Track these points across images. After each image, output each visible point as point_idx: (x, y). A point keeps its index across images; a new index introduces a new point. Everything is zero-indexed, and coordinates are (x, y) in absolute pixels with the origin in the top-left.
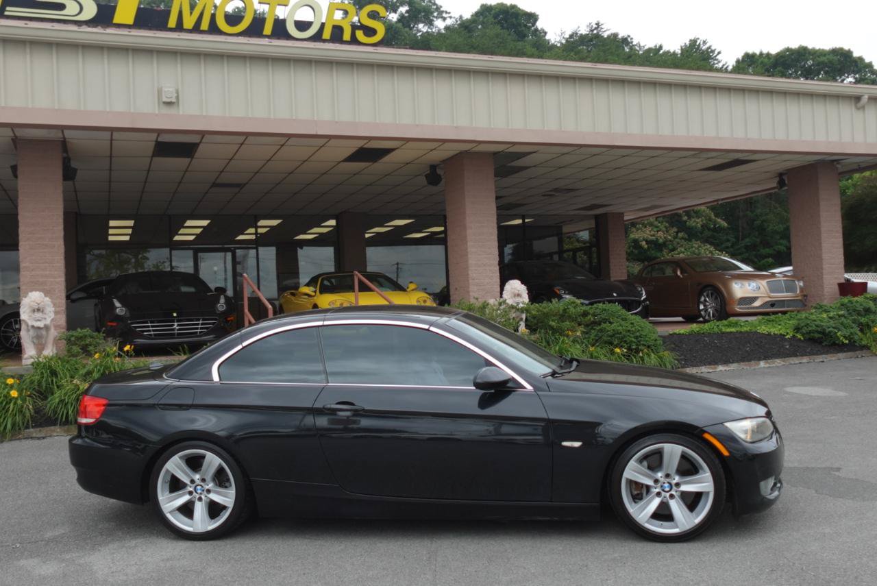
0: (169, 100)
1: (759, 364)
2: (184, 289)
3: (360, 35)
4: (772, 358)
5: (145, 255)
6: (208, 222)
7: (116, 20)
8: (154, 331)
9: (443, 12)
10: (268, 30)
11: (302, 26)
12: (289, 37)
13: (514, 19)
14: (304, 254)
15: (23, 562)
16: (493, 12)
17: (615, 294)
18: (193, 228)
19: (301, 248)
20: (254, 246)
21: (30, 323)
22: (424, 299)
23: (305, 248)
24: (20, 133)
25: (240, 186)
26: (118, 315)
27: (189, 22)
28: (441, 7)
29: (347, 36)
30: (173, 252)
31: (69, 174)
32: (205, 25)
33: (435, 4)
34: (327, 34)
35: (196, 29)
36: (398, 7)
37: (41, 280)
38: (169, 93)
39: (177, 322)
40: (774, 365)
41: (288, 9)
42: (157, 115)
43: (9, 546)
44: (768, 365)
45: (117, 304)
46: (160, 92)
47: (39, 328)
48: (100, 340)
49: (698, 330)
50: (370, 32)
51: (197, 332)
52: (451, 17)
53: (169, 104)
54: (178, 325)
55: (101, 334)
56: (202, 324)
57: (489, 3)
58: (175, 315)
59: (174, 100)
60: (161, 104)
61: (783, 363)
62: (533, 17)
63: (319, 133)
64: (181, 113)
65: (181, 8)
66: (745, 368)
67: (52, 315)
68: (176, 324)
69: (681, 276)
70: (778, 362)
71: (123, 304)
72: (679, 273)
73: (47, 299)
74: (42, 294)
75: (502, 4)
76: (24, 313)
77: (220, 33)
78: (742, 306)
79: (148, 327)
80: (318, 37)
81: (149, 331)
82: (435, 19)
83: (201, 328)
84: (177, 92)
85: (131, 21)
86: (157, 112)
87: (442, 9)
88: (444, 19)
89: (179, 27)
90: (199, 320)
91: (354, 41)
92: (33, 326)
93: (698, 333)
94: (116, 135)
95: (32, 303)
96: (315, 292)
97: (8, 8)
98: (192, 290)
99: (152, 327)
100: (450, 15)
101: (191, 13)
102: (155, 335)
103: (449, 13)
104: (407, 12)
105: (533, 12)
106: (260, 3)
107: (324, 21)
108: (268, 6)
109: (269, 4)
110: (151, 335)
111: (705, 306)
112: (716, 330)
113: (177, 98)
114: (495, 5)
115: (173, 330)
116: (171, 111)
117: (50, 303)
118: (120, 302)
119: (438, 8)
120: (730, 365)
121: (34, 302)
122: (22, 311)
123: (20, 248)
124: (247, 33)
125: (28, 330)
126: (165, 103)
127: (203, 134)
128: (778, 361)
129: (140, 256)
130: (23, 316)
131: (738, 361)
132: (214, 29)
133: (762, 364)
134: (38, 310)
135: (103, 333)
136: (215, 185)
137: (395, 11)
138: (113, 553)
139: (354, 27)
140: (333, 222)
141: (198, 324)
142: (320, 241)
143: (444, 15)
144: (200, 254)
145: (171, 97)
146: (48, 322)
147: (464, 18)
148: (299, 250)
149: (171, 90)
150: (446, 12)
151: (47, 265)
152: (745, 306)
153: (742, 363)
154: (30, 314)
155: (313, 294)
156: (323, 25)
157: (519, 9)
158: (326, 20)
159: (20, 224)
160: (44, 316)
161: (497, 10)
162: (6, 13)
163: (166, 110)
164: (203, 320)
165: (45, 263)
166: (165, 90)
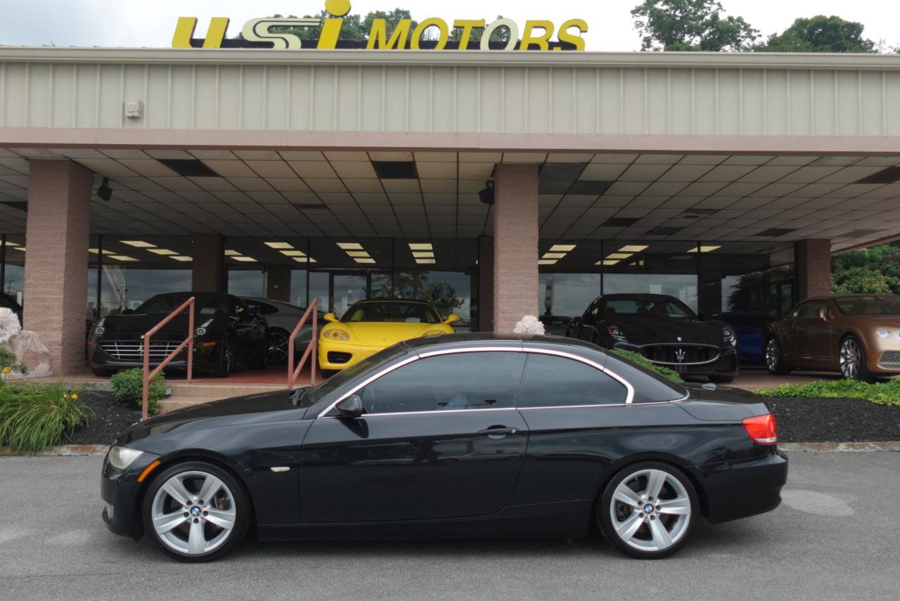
0: (131, 115)
1: (837, 446)
4: (863, 441)
8: (120, 353)
9: (751, 30)
13: (832, 32)
16: (809, 25)
17: (679, 339)
26: (97, 335)
28: (750, 25)
33: (743, 23)
36: (704, 30)
38: (132, 106)
40: (862, 450)
42: (120, 130)
44: (851, 449)
45: (101, 324)
46: (124, 107)
49: (787, 391)
52: (760, 36)
53: (133, 118)
54: (143, 348)
56: (169, 348)
57: (804, 17)
58: (142, 337)
59: (136, 114)
60: (126, 119)
61: (879, 448)
62: (856, 28)
63: (291, 144)
64: (145, 127)
65: (378, 37)
66: (809, 450)
68: (141, 346)
69: (825, 319)
70: (871, 447)
72: (822, 315)
75: (820, 17)
78: (886, 363)
79: (115, 348)
81: (116, 352)
82: (742, 40)
84: (141, 104)
86: (121, 127)
87: (751, 28)
88: (753, 38)
90: (166, 344)
93: (787, 396)
99: (119, 348)
100: (759, 34)
101: (387, 42)
102: (121, 357)
103: (759, 31)
104: (710, 33)
105: (857, 22)
106: (455, 27)
109: (464, 27)
110: (117, 357)
111: (846, 359)
112: (815, 392)
113: (141, 112)
114: (812, 19)
115: (139, 353)
116: (136, 125)
119: (746, 27)
120: (787, 444)
123: (26, 266)
126: (129, 118)
128: (871, 444)
131: (801, 441)
133: (842, 447)
137: (699, 34)
141: (165, 348)
143: (754, 34)
145: (133, 112)
147: (778, 36)
149: (134, 104)
150: (755, 31)
151: (49, 282)
152: (891, 363)
153: (807, 444)
157: (841, 20)
158: (522, 39)
159: (28, 242)
161: (813, 23)
163: (130, 125)
164: (171, 344)
165: (47, 280)
166: (128, 104)
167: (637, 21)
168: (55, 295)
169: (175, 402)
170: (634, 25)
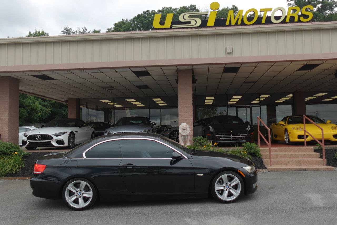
0: (229, 52)
2: (234, 122)
3: (302, 19)
5: (216, 109)
6: (241, 96)
7: (208, 25)
8: (224, 138)
10: (263, 21)
11: (277, 18)
12: (272, 23)
14: (278, 108)
15: (185, 219)
18: (235, 99)
19: (277, 106)
20: (259, 105)
21: (182, 134)
22: (335, 127)
23: (279, 106)
24: (179, 68)
25: (254, 82)
26: (211, 132)
27: (233, 22)
29: (296, 20)
30: (228, 108)
31: (194, 81)
32: (239, 23)
33: (334, 1)
34: (288, 20)
35: (236, 24)
36: (317, 5)
37: (185, 119)
38: (229, 49)
39: (232, 134)
41: (271, 12)
42: (225, 58)
43: (180, 212)
45: (211, 128)
46: (226, 49)
47: (185, 136)
48: (206, 140)
50: (306, 17)
51: (239, 139)
53: (229, 53)
54: (232, 136)
55: (206, 138)
56: (241, 136)
58: (231, 132)
59: (231, 52)
60: (227, 54)
63: (288, 60)
64: (234, 56)
65: (231, 17)
67: (189, 131)
68: (232, 135)
71: (213, 128)
73: (187, 125)
74: (186, 124)
76: (180, 130)
77: (245, 25)
79: (222, 136)
80: (284, 22)
81: (222, 138)
82: (334, 8)
83: (241, 137)
84: (232, 49)
85: (213, 25)
86: (225, 57)
89: (230, 25)
90: (240, 134)
91: (299, 21)
92: (183, 135)
94: (210, 66)
95: (183, 127)
96: (286, 123)
97: (173, 26)
98: (237, 122)
99: (223, 136)
101: (234, 19)
102: (224, 139)
104: (321, 6)
106: (260, 11)
107: (286, 15)
108: (263, 12)
109: (264, 11)
110: (223, 139)
113: (232, 51)
115: (231, 137)
116: (230, 56)
117: (188, 127)
118: (212, 127)
121: (183, 126)
122: (179, 129)
123: (179, 108)
124: (255, 24)
125: (181, 136)
126: (228, 53)
127: (241, 63)
129: (214, 110)
130: (180, 131)
132: (243, 24)
134: (185, 129)
135: (207, 138)
136: (245, 82)
137: (315, 7)
138: (216, 220)
139: (299, 16)
140: (291, 95)
141: (240, 136)
142: (285, 103)
144: (238, 109)
146: (188, 134)
148: (276, 106)
149: (230, 48)
151: (187, 113)
154: (182, 131)
155: (285, 124)
156: (286, 17)
158: (287, 15)
159: (179, 99)
160: (187, 131)
162: (172, 27)
163: (228, 56)
164: (242, 134)
165: (186, 113)
166: (228, 48)
167: (289, 4)
168: (190, 118)
169: (267, 154)
170: (287, 5)
